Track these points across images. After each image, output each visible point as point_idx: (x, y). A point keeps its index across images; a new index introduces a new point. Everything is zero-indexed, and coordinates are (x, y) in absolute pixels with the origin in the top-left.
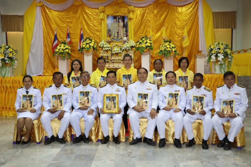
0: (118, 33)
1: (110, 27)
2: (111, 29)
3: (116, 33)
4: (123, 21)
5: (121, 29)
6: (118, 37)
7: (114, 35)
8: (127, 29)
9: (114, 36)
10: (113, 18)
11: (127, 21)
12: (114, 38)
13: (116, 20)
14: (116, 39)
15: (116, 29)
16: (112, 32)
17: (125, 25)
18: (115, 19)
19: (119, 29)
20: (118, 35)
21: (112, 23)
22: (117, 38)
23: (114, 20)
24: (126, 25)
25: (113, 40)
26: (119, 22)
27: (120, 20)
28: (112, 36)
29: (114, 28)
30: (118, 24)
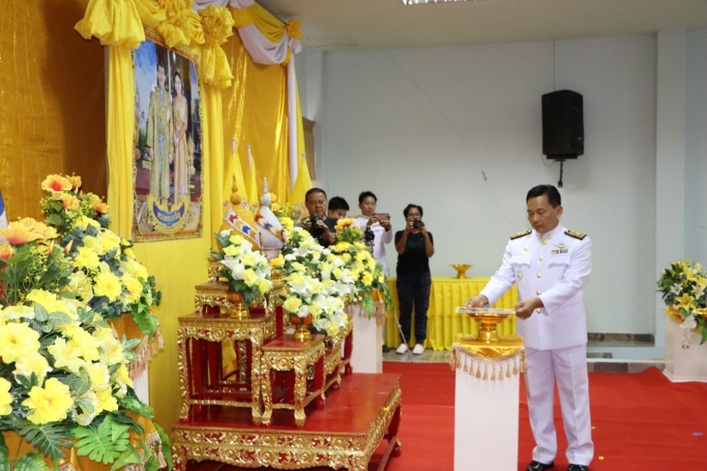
0: (172, 167)
1: (146, 116)
2: (149, 143)
3: (168, 168)
4: (187, 93)
5: (182, 146)
6: (171, 199)
7: (160, 185)
8: (198, 152)
9: (160, 195)
10: (155, 55)
11: (197, 97)
12: (158, 204)
13: (164, 78)
14: (163, 213)
15: (168, 140)
16: (153, 162)
17: (193, 121)
18: (160, 67)
19: (177, 141)
20: (172, 185)
21: (152, 93)
22: (170, 208)
23: (158, 70)
24: (196, 119)
25: (155, 221)
26: (174, 94)
27: (177, 78)
28: (152, 189)
29: (160, 132)
30: (173, 104)
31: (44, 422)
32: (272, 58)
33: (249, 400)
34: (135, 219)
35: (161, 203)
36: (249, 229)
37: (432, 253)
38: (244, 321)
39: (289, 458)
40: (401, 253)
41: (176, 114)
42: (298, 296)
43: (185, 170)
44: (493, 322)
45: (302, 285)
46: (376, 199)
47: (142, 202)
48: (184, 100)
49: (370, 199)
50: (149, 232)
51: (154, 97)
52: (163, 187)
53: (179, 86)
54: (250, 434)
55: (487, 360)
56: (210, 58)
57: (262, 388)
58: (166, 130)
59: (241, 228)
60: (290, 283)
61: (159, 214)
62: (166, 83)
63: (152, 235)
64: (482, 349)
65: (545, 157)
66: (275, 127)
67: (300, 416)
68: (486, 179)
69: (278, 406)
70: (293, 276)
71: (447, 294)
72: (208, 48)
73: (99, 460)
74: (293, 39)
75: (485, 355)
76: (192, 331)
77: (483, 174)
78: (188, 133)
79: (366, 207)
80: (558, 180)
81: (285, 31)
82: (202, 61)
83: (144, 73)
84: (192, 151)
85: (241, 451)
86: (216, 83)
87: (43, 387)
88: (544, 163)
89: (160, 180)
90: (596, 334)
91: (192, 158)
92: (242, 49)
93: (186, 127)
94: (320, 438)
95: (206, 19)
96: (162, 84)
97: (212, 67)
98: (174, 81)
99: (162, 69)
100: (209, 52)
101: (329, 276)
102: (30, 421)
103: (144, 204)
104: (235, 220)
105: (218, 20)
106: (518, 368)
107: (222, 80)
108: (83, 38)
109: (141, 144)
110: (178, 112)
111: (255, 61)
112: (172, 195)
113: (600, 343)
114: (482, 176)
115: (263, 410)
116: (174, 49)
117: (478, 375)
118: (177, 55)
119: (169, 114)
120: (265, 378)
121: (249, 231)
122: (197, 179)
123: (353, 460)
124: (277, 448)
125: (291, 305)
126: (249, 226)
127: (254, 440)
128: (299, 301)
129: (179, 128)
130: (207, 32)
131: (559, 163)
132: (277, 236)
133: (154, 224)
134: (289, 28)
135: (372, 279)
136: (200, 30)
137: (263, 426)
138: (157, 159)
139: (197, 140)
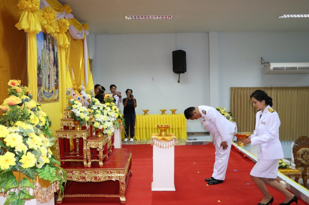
0: (49, 76)
1: (40, 58)
2: (42, 68)
5: (52, 69)
6: (49, 88)
7: (45, 83)
8: (57, 71)
9: (45, 86)
12: (44, 90)
13: (46, 44)
14: (46, 93)
15: (48, 66)
16: (43, 75)
17: (55, 60)
19: (50, 67)
21: (42, 50)
22: (48, 91)
23: (44, 41)
25: (44, 96)
26: (49, 50)
27: (50, 45)
28: (42, 85)
29: (45, 64)
30: (49, 54)
31: (27, 167)
32: (79, 37)
33: (83, 159)
34: (38, 96)
35: (46, 90)
36: (80, 98)
37: (136, 106)
38: (80, 131)
39: (98, 178)
40: (125, 106)
41: (50, 57)
42: (99, 122)
43: (53, 78)
44: (165, 129)
45: (100, 118)
46: (116, 87)
47: (39, 89)
48: (52, 52)
49: (114, 87)
50: (42, 100)
51: (43, 51)
52: (46, 84)
53: (51, 47)
54: (83, 171)
55: (163, 141)
56: (61, 37)
57: (87, 154)
58: (47, 63)
59: (77, 98)
60: (96, 117)
61: (45, 94)
62: (47, 46)
63: (43, 101)
64: (162, 138)
65: (174, 72)
66: (80, 62)
67: (101, 163)
68: (153, 80)
69: (93, 160)
70: (97, 115)
71: (141, 120)
72: (60, 34)
73: (47, 179)
74: (86, 30)
75: (163, 140)
76: (61, 135)
77: (152, 78)
78: (54, 64)
79: (113, 90)
80: (178, 80)
81: (83, 27)
82: (58, 38)
83: (40, 42)
84: (55, 71)
85: (81, 177)
86: (63, 46)
87: (26, 155)
88: (173, 75)
89: (45, 81)
90: (191, 133)
91: (55, 73)
92: (69, 34)
93: (53, 62)
94: (109, 171)
95: (60, 23)
96: (45, 46)
97: (62, 40)
98: (49, 45)
99: (45, 41)
100: (61, 35)
101: (106, 114)
102: (22, 167)
103: (40, 90)
104: (75, 96)
105: (64, 24)
106: (174, 144)
107: (65, 45)
108: (18, 30)
109: (39, 68)
110: (51, 56)
111: (73, 38)
112: (49, 87)
113: (193, 135)
114: (152, 79)
115: (87, 162)
116: (49, 34)
117: (161, 147)
118: (50, 36)
119: (48, 57)
120: (88, 151)
121: (80, 99)
122: (57, 81)
123: (121, 178)
124: (94, 175)
125: (97, 125)
126: (80, 97)
127: (85, 173)
128: (99, 123)
129: (51, 62)
130: (60, 28)
131: (178, 75)
132: (88, 101)
133: (43, 97)
134: (84, 26)
135: (118, 116)
136: (58, 27)
137: (88, 168)
138: (44, 74)
139: (57, 67)
